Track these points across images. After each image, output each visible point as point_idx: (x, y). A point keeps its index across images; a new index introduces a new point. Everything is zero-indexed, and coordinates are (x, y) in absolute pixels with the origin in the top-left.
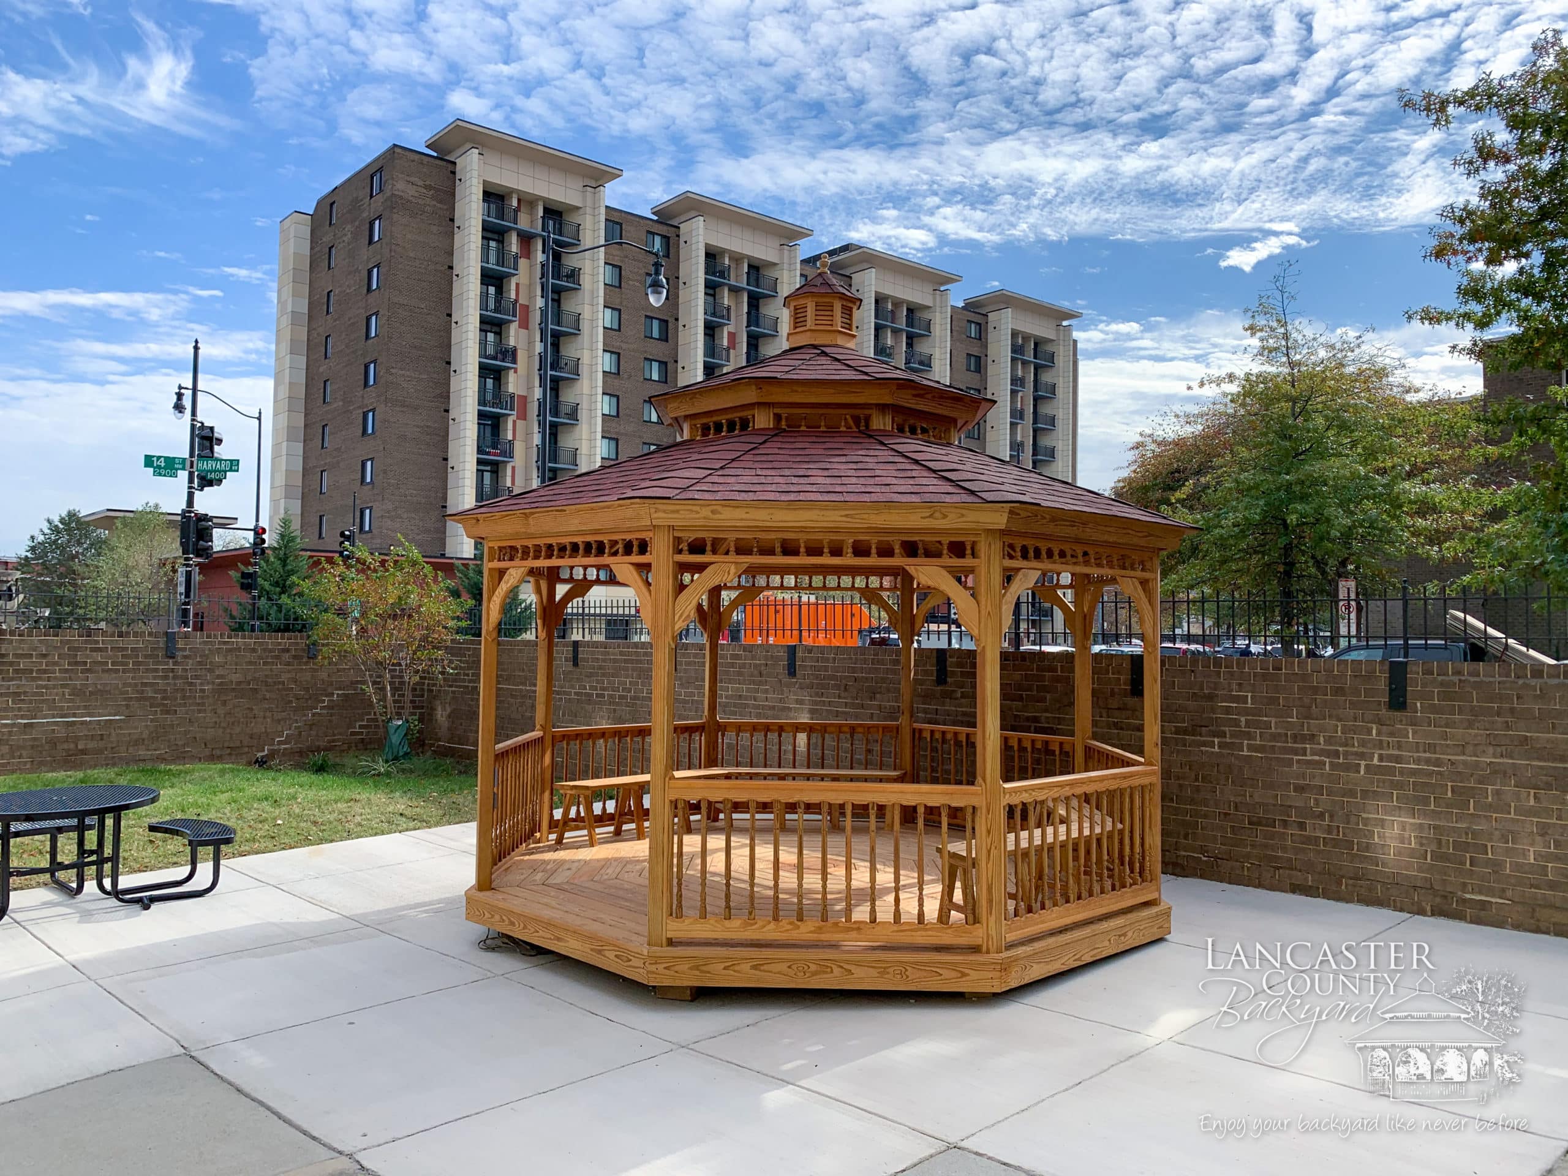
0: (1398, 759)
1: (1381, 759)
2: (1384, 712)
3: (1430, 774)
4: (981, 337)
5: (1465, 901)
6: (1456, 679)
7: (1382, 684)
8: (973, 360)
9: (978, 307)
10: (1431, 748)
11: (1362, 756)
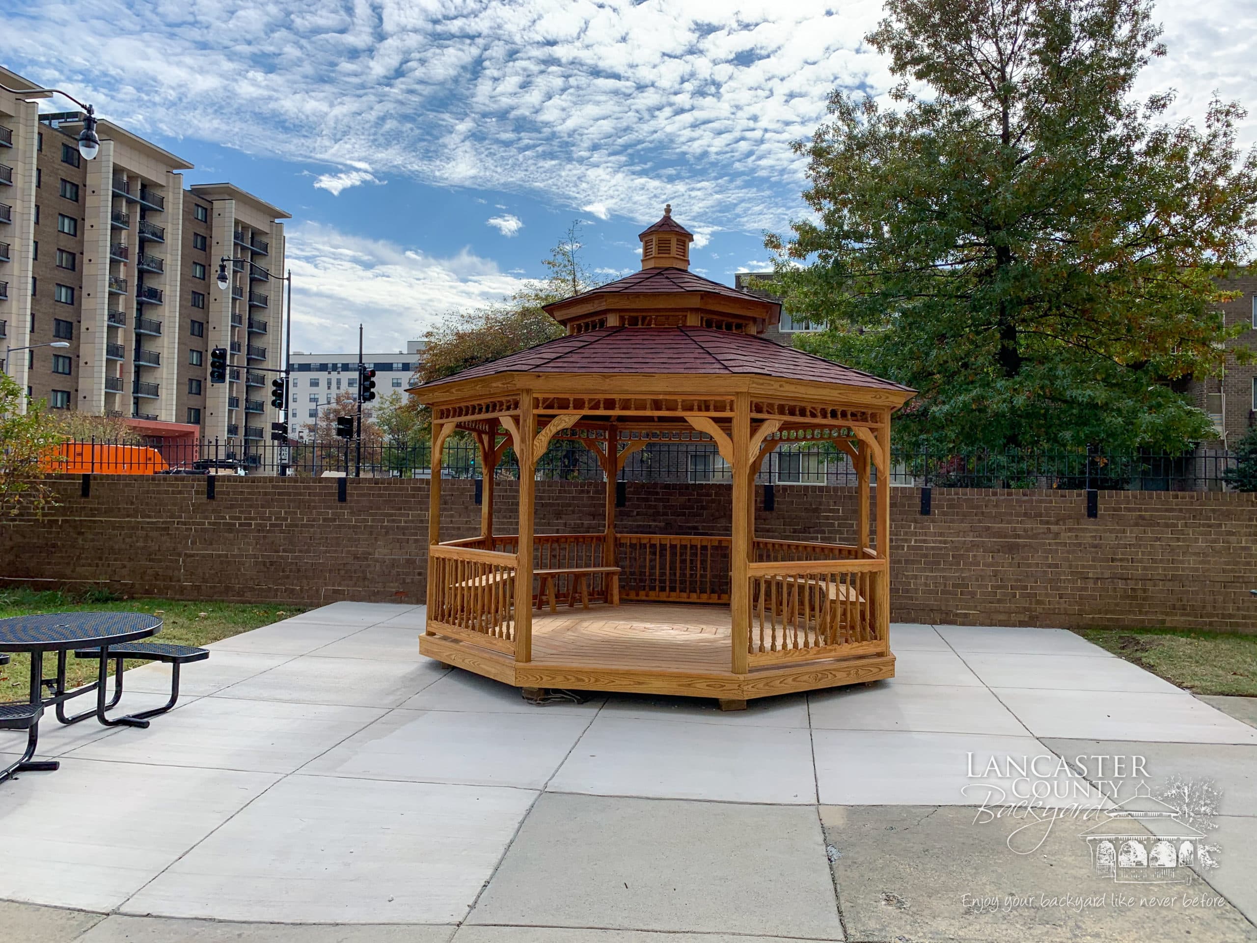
0: (925, 541)
1: (916, 541)
2: (918, 516)
3: (941, 549)
4: (207, 220)
5: (957, 615)
6: (956, 497)
7: (918, 501)
8: (199, 239)
9: (205, 194)
10: (941, 534)
11: (906, 541)
